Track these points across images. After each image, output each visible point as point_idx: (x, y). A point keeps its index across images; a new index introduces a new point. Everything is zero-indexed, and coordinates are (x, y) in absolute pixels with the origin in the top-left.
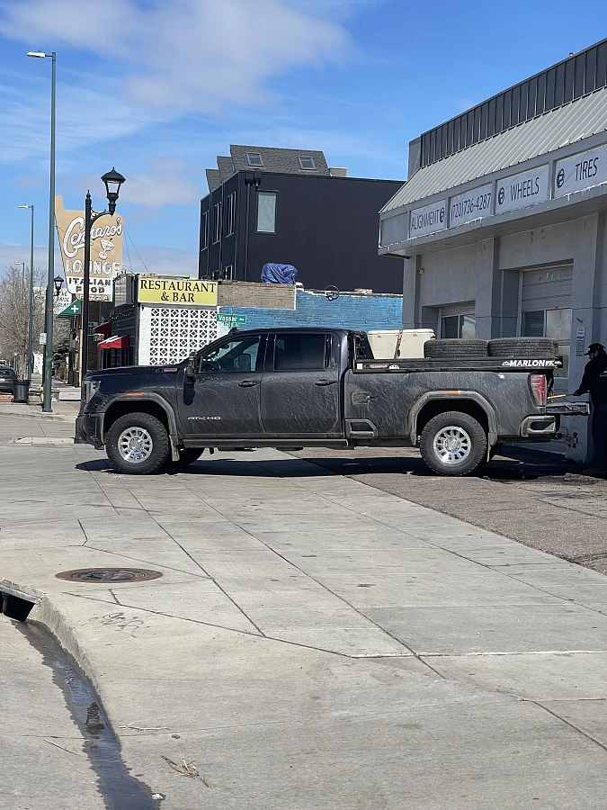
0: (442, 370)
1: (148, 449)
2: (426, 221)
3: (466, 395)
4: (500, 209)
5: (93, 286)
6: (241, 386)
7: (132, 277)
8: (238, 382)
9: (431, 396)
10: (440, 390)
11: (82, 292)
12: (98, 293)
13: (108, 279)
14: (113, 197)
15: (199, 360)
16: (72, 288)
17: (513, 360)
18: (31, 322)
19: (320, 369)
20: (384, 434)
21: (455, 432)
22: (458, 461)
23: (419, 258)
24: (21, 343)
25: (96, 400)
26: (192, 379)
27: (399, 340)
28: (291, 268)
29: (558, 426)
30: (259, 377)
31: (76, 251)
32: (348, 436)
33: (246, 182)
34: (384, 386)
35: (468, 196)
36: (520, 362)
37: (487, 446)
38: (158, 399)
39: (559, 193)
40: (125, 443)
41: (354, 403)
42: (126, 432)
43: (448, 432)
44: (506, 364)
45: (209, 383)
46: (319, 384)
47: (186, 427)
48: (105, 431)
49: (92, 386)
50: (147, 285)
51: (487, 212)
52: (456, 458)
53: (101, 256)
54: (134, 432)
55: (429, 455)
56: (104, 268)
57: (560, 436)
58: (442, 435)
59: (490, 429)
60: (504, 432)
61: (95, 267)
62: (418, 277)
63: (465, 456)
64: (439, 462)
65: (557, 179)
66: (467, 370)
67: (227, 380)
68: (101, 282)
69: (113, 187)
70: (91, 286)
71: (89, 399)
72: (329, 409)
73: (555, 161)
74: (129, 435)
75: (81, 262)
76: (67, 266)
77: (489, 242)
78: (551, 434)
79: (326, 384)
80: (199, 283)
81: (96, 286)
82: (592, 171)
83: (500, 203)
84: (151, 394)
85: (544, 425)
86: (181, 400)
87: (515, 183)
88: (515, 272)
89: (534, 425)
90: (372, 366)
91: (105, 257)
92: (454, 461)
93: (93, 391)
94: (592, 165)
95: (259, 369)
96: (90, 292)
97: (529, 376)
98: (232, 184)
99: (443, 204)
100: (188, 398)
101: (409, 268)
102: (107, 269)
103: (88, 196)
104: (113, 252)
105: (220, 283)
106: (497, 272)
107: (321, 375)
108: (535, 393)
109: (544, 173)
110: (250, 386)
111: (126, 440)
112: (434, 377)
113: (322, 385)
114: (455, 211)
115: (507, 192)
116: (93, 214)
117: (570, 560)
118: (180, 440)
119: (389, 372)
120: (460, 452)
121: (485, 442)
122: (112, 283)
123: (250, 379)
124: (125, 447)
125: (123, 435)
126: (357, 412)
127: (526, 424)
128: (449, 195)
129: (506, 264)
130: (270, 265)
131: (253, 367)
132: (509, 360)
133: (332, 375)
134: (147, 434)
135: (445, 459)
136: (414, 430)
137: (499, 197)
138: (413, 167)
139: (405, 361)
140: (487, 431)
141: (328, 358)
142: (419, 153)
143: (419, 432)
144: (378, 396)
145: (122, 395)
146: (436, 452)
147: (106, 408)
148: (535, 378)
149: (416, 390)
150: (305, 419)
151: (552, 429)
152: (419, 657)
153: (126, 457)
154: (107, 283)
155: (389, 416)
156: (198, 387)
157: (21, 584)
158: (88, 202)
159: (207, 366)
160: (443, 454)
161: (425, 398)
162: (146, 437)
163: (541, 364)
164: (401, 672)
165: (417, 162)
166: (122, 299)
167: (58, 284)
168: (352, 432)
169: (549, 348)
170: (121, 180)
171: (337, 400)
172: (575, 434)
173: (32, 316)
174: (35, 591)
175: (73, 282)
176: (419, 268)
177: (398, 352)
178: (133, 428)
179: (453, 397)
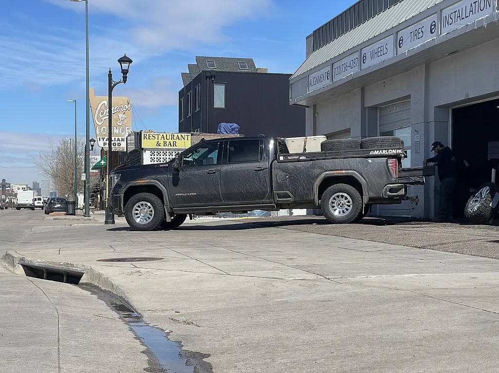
0: (332, 158)
1: (151, 215)
2: (319, 80)
3: (348, 173)
4: (364, 66)
5: (114, 142)
6: (208, 173)
7: (138, 133)
8: (206, 171)
9: (326, 174)
10: (332, 170)
11: (107, 146)
12: (117, 146)
13: (123, 138)
14: (125, 72)
15: (181, 159)
16: (101, 144)
17: (377, 150)
18: (76, 173)
19: (257, 161)
20: (298, 199)
21: (342, 196)
22: (345, 214)
23: (315, 107)
24: (70, 186)
25: (118, 186)
26: (177, 170)
27: (305, 142)
28: (235, 125)
29: (406, 191)
30: (219, 168)
31: (103, 121)
32: (276, 202)
33: (207, 78)
34: (297, 170)
35: (344, 61)
36: (381, 151)
37: (362, 204)
38: (157, 183)
39: (401, 51)
40: (137, 212)
41: (279, 181)
42: (137, 205)
43: (338, 196)
44: (371, 153)
45: (188, 172)
46: (256, 170)
47: (175, 200)
48: (124, 206)
49: (115, 177)
50: (147, 137)
51: (356, 69)
52: (343, 212)
53: (118, 124)
54: (142, 205)
55: (326, 210)
56: (120, 131)
57: (407, 198)
58: (334, 199)
59: (364, 193)
60: (372, 195)
61: (115, 131)
62: (315, 118)
63: (349, 211)
64: (333, 215)
65: (399, 43)
66: (348, 158)
67: (200, 170)
68: (118, 140)
69: (125, 66)
70: (112, 142)
71: (113, 185)
72: (263, 185)
73: (397, 32)
74: (139, 207)
75: (106, 128)
76: (98, 130)
77: (358, 91)
78: (402, 195)
79: (261, 170)
80: (179, 135)
81: (116, 142)
82: (420, 35)
83: (364, 63)
84: (152, 181)
85: (397, 190)
86: (171, 184)
87: (372, 49)
88: (374, 108)
89: (391, 190)
90: (289, 158)
91: (121, 124)
92: (342, 215)
93: (116, 181)
94: (420, 31)
95: (219, 163)
96: (112, 146)
97: (387, 160)
98: (197, 80)
99: (328, 68)
100: (176, 182)
101: (309, 113)
102: (122, 132)
103: (110, 72)
104: (125, 121)
105: (192, 135)
106: (363, 108)
107: (257, 164)
108: (391, 170)
109: (390, 40)
110: (214, 173)
111: (137, 210)
112: (328, 163)
113: (259, 170)
114: (336, 71)
115: (368, 55)
116: (113, 83)
117: (419, 248)
118: (171, 209)
119: (299, 161)
120: (346, 209)
121: (361, 202)
122: (125, 140)
123: (213, 169)
124: (137, 214)
125: (135, 207)
126: (281, 187)
127: (386, 189)
128: (332, 63)
129: (369, 103)
130: (223, 124)
131: (215, 162)
132: (374, 151)
133: (264, 164)
134: (151, 206)
135: (336, 213)
136: (316, 196)
137: (363, 59)
138: (309, 51)
139: (309, 153)
140: (362, 195)
141: (262, 154)
142: (312, 43)
143: (319, 198)
144: (294, 177)
145: (134, 182)
146: (331, 209)
147: (124, 191)
148: (390, 161)
149: (317, 171)
150: (248, 192)
151: (402, 192)
152: (328, 279)
153: (138, 220)
154: (123, 140)
155: (301, 188)
156: (181, 174)
157: (75, 264)
158: (110, 76)
159: (187, 162)
160: (335, 210)
161: (323, 175)
162: (150, 208)
163: (394, 152)
164: (317, 283)
165: (311, 49)
166: (132, 148)
167: (92, 143)
168: (278, 199)
169: (399, 143)
170: (130, 61)
171: (268, 179)
172: (417, 197)
173: (76, 169)
174: (84, 266)
175: (101, 140)
176: (315, 112)
177: (305, 149)
178: (142, 202)
179: (339, 175)
